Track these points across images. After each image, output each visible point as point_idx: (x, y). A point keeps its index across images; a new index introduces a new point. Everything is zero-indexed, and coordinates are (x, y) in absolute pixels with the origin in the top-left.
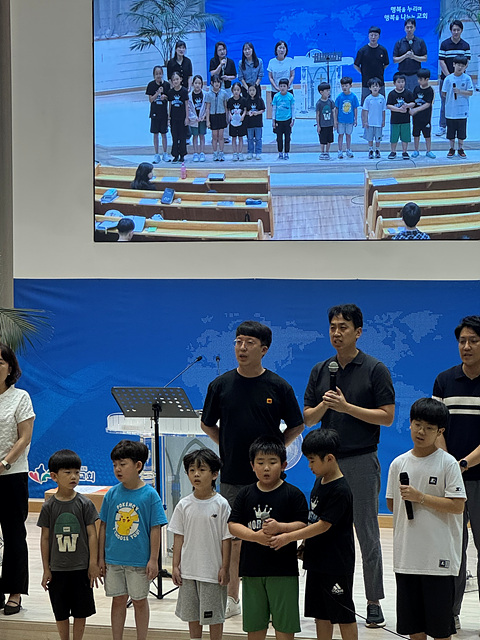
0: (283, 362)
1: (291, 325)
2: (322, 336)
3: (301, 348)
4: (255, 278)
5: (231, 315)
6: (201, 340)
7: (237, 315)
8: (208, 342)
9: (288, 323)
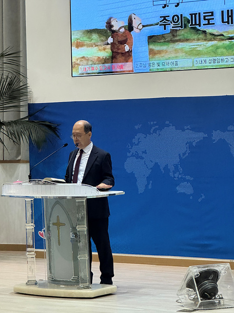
0: (184, 154)
1: (188, 129)
2: (206, 136)
3: (194, 144)
4: (165, 97)
5: (152, 123)
6: (135, 141)
7: (155, 122)
8: (139, 142)
9: (186, 128)
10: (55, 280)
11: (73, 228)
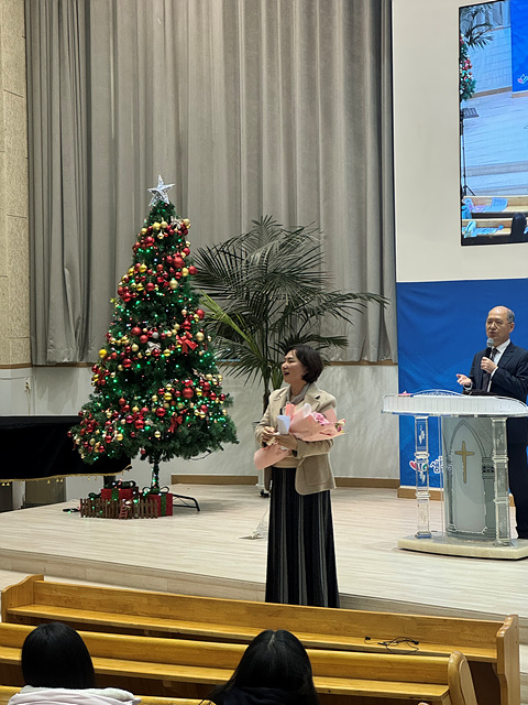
10: (457, 533)
11: (487, 459)
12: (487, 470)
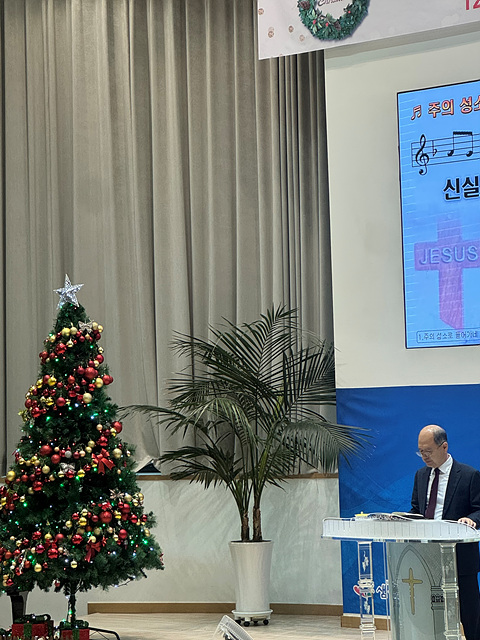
11: (436, 588)
12: (437, 599)
